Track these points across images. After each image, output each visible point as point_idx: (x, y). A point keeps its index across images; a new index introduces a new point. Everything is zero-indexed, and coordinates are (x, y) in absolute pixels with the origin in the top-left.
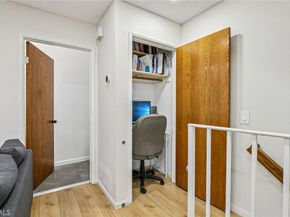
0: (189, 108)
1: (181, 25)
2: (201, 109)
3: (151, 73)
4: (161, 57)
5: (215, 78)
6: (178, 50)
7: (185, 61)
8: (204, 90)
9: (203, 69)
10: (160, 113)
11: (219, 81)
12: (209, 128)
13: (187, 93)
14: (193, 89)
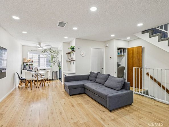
0: (131, 65)
1: (129, 41)
2: (135, 65)
3: (120, 55)
4: (123, 50)
5: (138, 57)
6: (128, 49)
7: (130, 52)
8: (135, 60)
9: (135, 55)
10: (121, 66)
11: (139, 58)
12: (137, 68)
13: (131, 60)
14: (133, 60)
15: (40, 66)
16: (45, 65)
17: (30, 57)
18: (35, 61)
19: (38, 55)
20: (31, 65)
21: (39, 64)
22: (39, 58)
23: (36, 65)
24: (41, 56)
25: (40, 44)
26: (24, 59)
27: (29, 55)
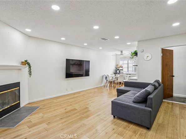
15: (129, 72)
16: (134, 70)
17: (121, 63)
18: (125, 66)
19: (127, 61)
20: (121, 70)
21: (128, 69)
22: (128, 64)
23: (125, 70)
24: (129, 62)
25: (122, 52)
26: (117, 65)
27: (120, 61)
